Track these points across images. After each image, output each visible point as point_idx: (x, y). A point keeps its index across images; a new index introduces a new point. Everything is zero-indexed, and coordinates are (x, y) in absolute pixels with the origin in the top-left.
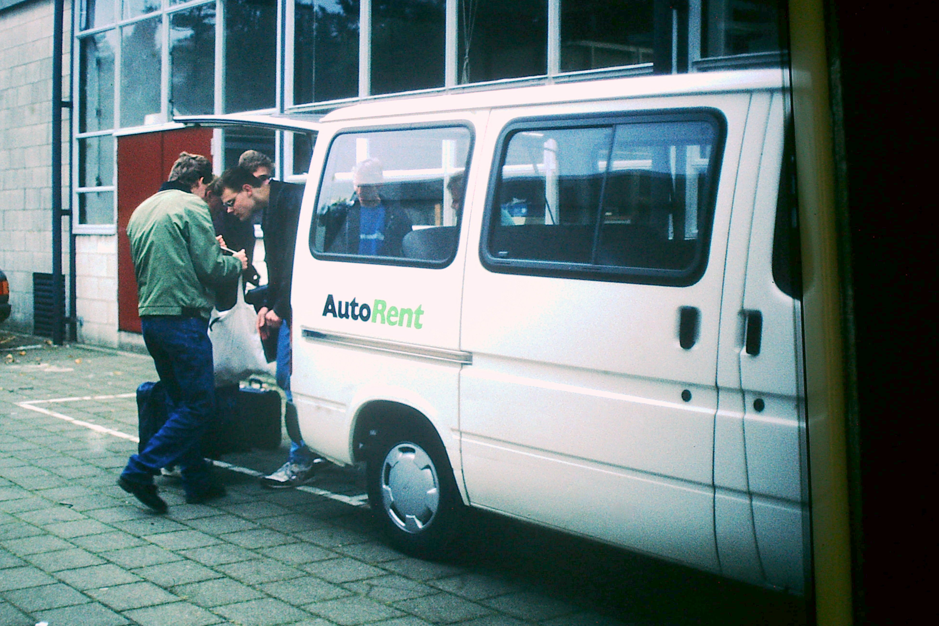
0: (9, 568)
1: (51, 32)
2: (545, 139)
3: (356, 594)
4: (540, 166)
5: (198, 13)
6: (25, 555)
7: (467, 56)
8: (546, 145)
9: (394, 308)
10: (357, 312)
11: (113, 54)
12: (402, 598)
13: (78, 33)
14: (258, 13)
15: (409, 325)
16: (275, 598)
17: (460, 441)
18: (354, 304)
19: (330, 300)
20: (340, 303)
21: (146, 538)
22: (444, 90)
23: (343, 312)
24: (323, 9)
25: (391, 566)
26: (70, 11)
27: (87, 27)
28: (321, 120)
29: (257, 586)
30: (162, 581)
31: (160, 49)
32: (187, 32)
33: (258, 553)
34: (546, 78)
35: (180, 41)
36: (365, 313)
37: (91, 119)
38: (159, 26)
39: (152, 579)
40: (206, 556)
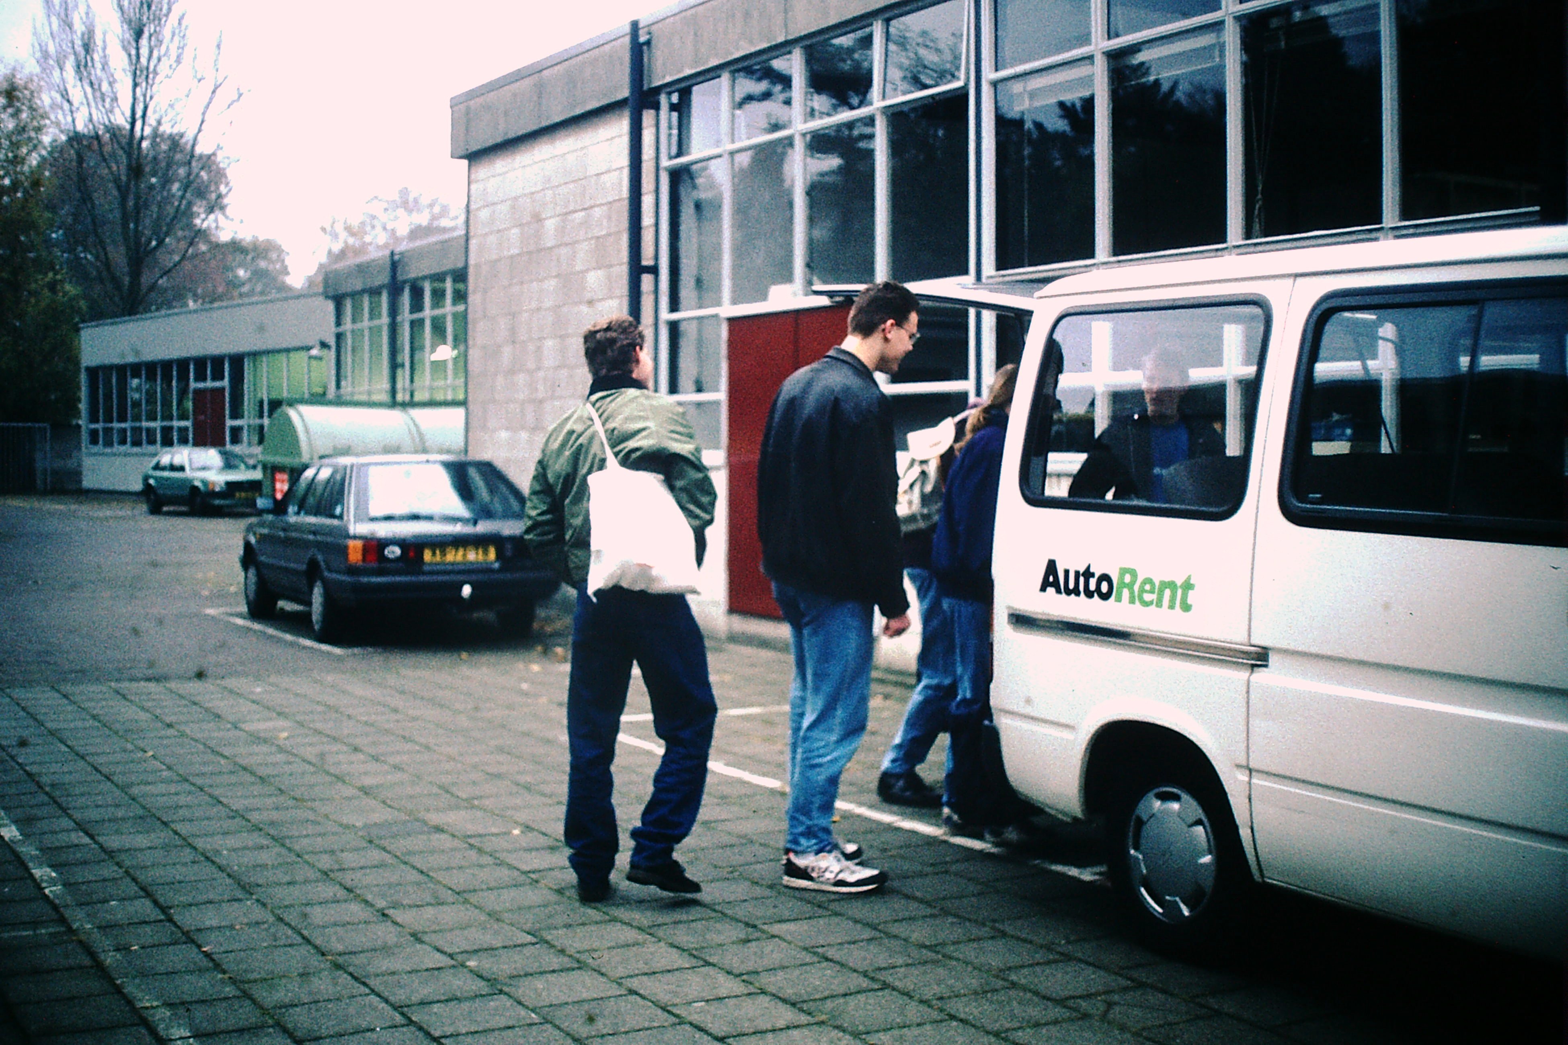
0: (554, 971)
1: (624, 160)
2: (1379, 323)
3: (1085, 1016)
4: (1370, 363)
5: (847, 133)
6: (579, 952)
7: (1259, 196)
8: (1381, 332)
9: (1149, 581)
10: (1092, 586)
11: (721, 194)
12: (1157, 1023)
13: (665, 163)
14: (941, 133)
15: (1172, 607)
16: (961, 1020)
17: (1250, 783)
18: (1088, 574)
19: (1051, 567)
20: (1067, 572)
21: (765, 927)
22: (1226, 248)
23: (1071, 585)
24: (1039, 126)
25: (1140, 975)
26: (653, 130)
27: (679, 154)
28: (1037, 294)
29: (934, 1002)
30: (789, 992)
31: (792, 186)
32: (833, 162)
33: (938, 952)
34: (1382, 228)
35: (822, 175)
36: (1104, 587)
37: (687, 292)
38: (790, 151)
39: (772, 989)
40: (859, 957)
